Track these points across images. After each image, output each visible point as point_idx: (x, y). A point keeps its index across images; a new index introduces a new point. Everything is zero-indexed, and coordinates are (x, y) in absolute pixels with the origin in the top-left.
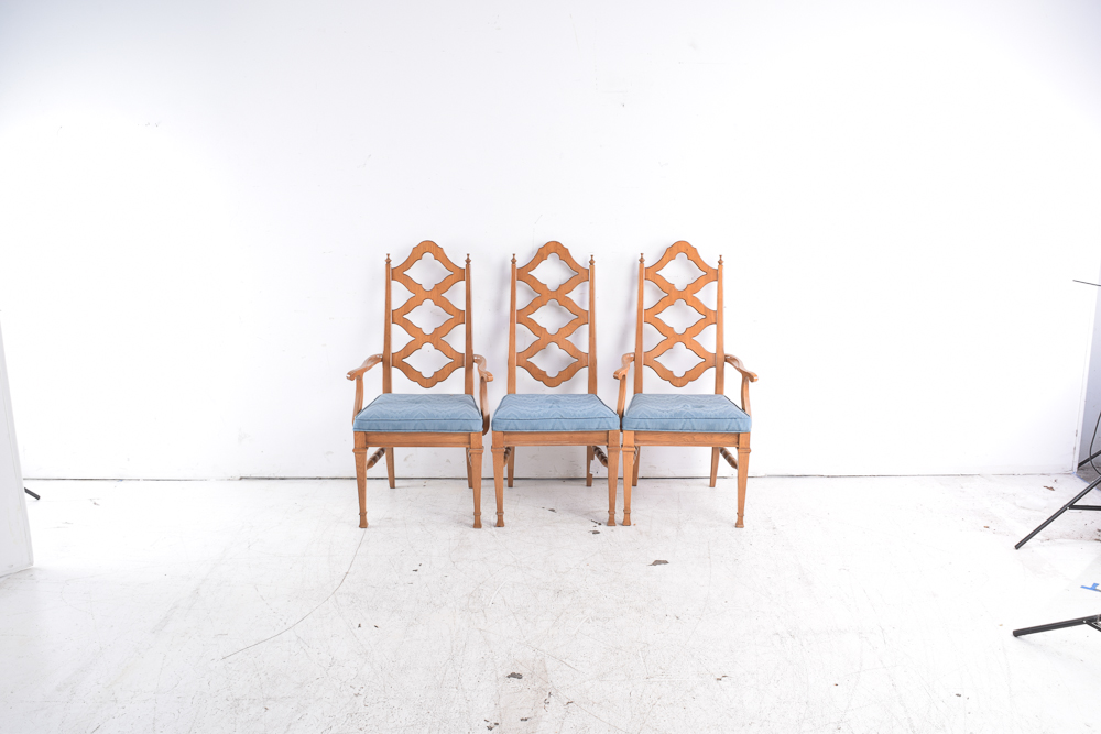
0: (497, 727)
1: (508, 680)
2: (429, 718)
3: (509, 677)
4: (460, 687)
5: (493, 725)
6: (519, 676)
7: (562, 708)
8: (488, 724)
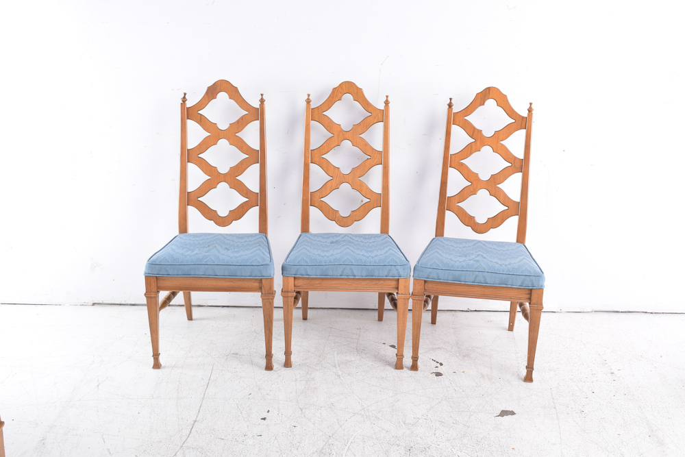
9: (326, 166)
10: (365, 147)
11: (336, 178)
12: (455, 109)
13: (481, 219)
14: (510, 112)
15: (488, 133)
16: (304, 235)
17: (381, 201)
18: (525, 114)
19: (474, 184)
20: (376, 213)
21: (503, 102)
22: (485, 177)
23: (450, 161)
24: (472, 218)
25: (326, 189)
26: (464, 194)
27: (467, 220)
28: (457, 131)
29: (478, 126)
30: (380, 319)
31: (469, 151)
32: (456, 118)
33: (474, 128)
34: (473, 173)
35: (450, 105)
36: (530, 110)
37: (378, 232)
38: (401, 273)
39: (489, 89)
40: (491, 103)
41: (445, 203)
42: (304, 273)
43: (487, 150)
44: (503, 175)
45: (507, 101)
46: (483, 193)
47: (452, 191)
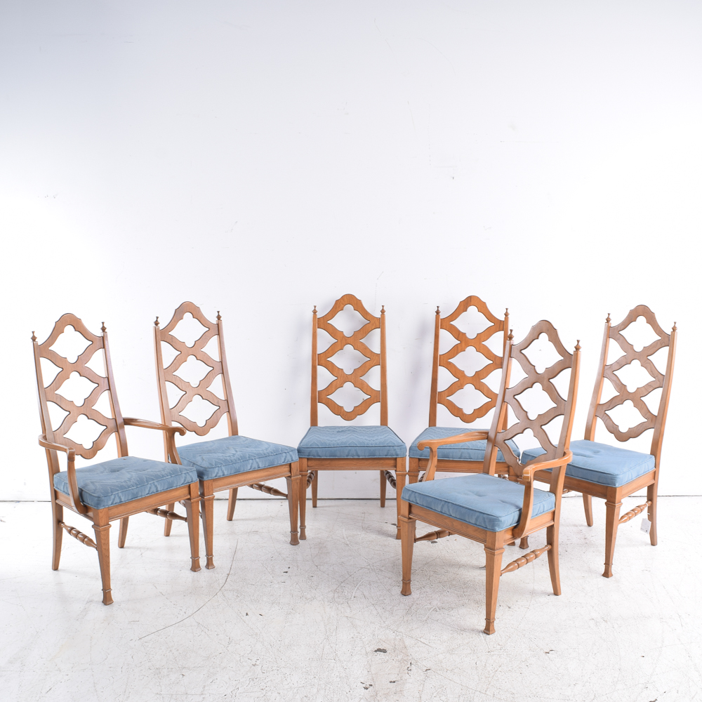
0: (371, 687)
1: (376, 653)
2: (316, 681)
3: (376, 651)
4: (337, 659)
5: (368, 686)
6: (384, 651)
7: (422, 674)
8: (364, 686)
9: (332, 368)
10: (365, 351)
11: (341, 378)
12: (442, 316)
13: (468, 410)
14: (490, 317)
15: (471, 335)
16: (313, 428)
17: (380, 397)
18: (502, 318)
19: (461, 380)
20: (376, 408)
21: (483, 308)
22: (470, 373)
23: (440, 360)
24: (460, 410)
25: (332, 388)
26: (452, 389)
27: (456, 411)
28: (444, 334)
29: (462, 330)
30: (383, 505)
31: (455, 351)
32: (443, 323)
33: (459, 331)
34: (459, 370)
35: (438, 312)
36: (506, 315)
37: (378, 423)
38: (398, 453)
39: (470, 297)
40: (472, 309)
41: (436, 397)
42: (315, 454)
43: (471, 350)
44: (486, 371)
45: (486, 307)
46: (469, 388)
47: (441, 387)
